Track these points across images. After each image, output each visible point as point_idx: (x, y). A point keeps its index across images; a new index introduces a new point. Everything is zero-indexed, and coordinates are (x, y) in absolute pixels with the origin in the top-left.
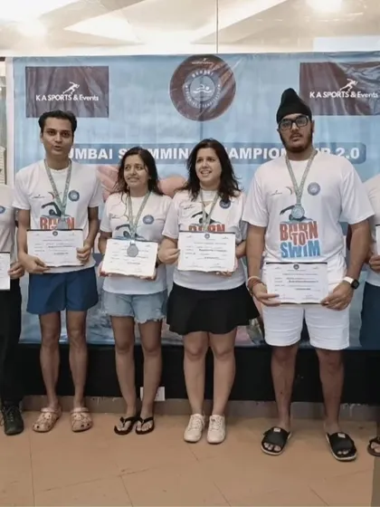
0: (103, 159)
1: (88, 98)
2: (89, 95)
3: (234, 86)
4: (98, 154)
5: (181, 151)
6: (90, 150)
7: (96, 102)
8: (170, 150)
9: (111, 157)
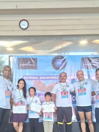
0: (36, 79)
1: (32, 65)
2: (33, 64)
3: (66, 63)
4: (35, 78)
5: (54, 77)
6: (33, 77)
7: (34, 66)
8: (52, 77)
9: (38, 79)
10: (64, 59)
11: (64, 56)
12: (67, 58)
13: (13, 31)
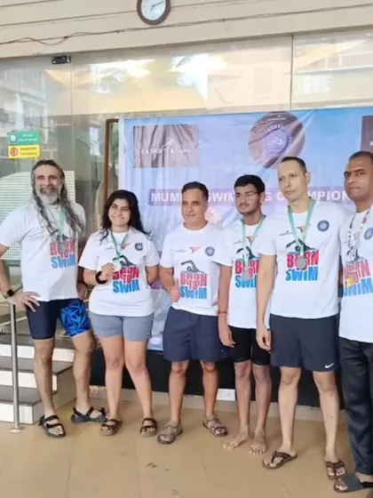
1: (182, 151)
2: (183, 148)
7: (188, 154)
10: (295, 124)
11: (295, 114)
12: (306, 120)
13: (117, 31)
